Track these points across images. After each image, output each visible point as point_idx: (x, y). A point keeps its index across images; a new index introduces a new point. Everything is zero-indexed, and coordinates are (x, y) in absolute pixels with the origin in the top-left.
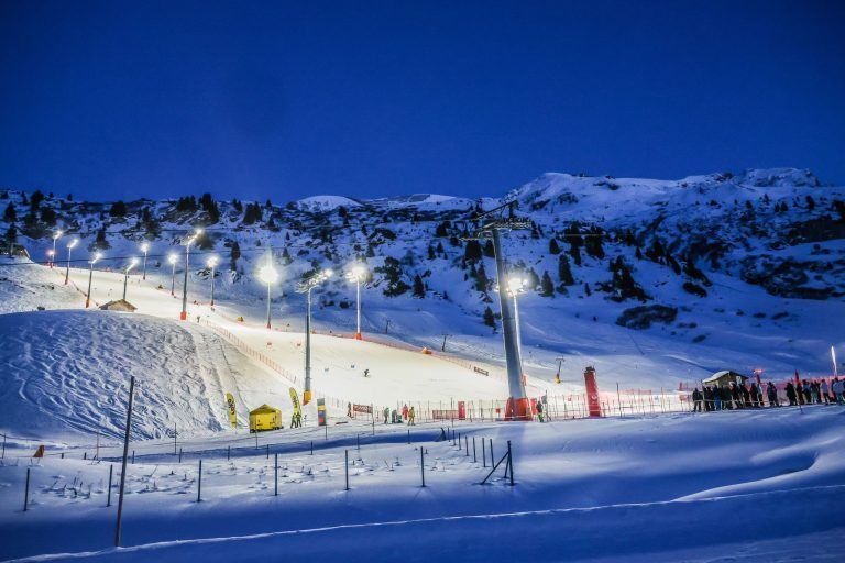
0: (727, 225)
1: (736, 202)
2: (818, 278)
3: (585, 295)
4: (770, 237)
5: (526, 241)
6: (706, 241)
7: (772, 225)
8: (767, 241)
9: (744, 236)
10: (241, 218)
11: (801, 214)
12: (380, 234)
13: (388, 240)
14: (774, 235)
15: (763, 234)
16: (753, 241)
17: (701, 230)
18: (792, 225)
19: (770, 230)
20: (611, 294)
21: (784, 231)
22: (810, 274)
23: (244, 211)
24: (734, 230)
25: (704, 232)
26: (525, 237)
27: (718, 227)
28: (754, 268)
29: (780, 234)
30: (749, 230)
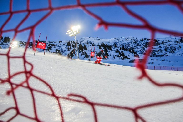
0: (131, 44)
1: (131, 39)
2: (158, 53)
3: (114, 58)
4: (142, 46)
5: (91, 47)
6: (128, 48)
7: (141, 43)
8: (141, 47)
9: (136, 46)
10: (2, 41)
11: (147, 41)
12: (51, 45)
13: (53, 47)
14: (142, 45)
15: (140, 45)
16: (138, 47)
17: (126, 45)
18: (146, 43)
19: (141, 45)
20: (120, 58)
21: (144, 44)
22: (156, 53)
23: (3, 39)
24: (133, 45)
25: (127, 46)
26: (91, 46)
27: (130, 45)
28: (143, 52)
29: (144, 45)
30: (137, 45)
